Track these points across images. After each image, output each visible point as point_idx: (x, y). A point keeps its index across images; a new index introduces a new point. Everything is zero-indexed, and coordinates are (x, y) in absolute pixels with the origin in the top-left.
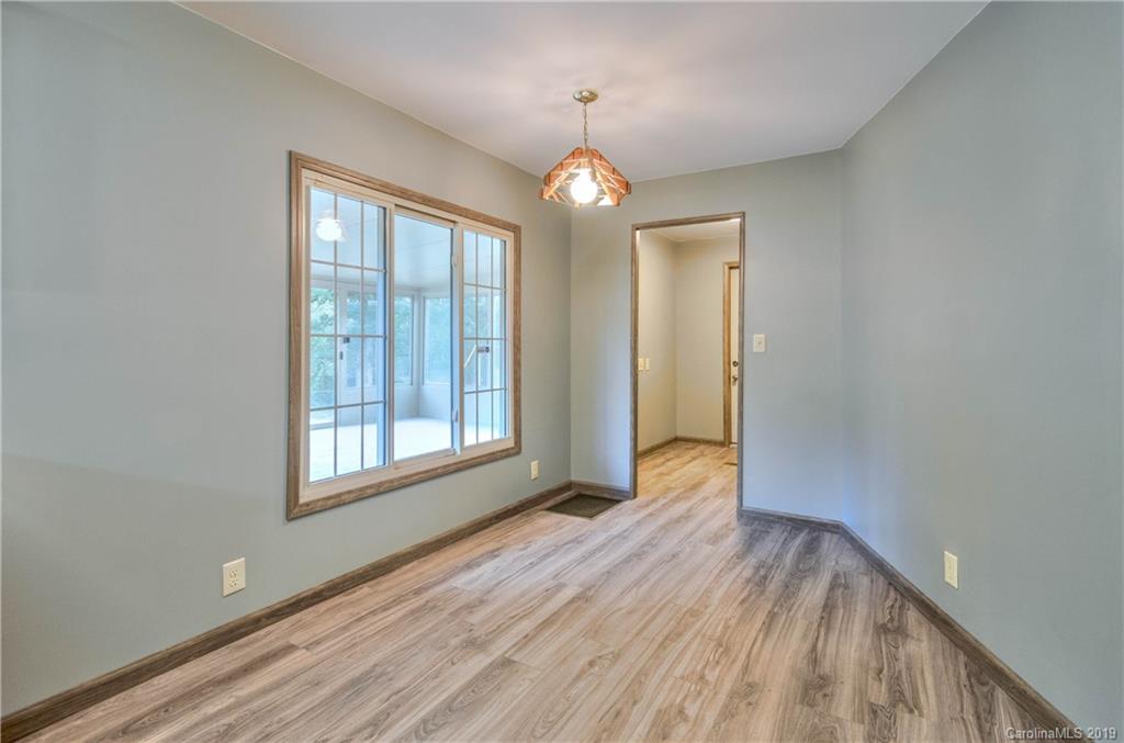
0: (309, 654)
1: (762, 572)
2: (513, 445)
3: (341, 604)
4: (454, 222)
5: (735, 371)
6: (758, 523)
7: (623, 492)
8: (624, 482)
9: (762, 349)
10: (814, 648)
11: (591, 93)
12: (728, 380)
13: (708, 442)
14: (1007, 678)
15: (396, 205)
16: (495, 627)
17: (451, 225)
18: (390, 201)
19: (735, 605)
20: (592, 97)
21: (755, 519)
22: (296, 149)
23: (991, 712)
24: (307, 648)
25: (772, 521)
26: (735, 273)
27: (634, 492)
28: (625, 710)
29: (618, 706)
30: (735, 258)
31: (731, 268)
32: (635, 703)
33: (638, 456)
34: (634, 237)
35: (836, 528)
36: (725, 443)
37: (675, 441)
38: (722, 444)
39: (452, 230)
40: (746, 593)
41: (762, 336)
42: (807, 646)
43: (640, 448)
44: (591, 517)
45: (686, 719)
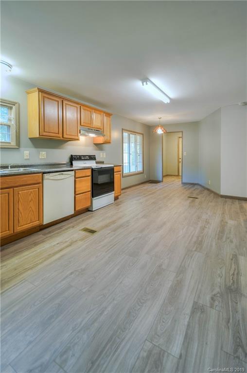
2: (142, 172)
5: (180, 160)
8: (161, 180)
12: (179, 162)
13: (174, 176)
18: (130, 133)
21: (184, 183)
22: (123, 128)
26: (181, 139)
27: (162, 181)
30: (181, 136)
31: (179, 138)
33: (163, 176)
36: (178, 175)
37: (167, 175)
38: (177, 176)
43: (164, 175)
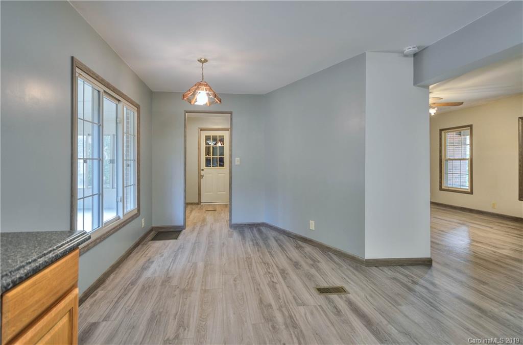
0: (110, 322)
1: (255, 242)
2: (137, 212)
3: (95, 301)
4: (119, 100)
5: (202, 173)
6: (240, 228)
7: (180, 227)
8: (181, 223)
9: (239, 164)
10: (287, 257)
11: (205, 60)
12: (200, 177)
13: (192, 204)
14: (331, 249)
15: (104, 91)
16: (187, 284)
17: (117, 102)
18: (102, 88)
19: (257, 253)
20: (206, 61)
21: (236, 227)
22: (75, 56)
23: (331, 257)
24: (105, 320)
25: (242, 227)
26: (203, 132)
28: (259, 287)
29: (256, 287)
31: (201, 130)
32: (259, 285)
34: (185, 115)
35: (264, 225)
36: (199, 203)
39: (117, 105)
40: (256, 249)
41: (239, 158)
42: (286, 257)
44: (176, 238)
45: (276, 283)
